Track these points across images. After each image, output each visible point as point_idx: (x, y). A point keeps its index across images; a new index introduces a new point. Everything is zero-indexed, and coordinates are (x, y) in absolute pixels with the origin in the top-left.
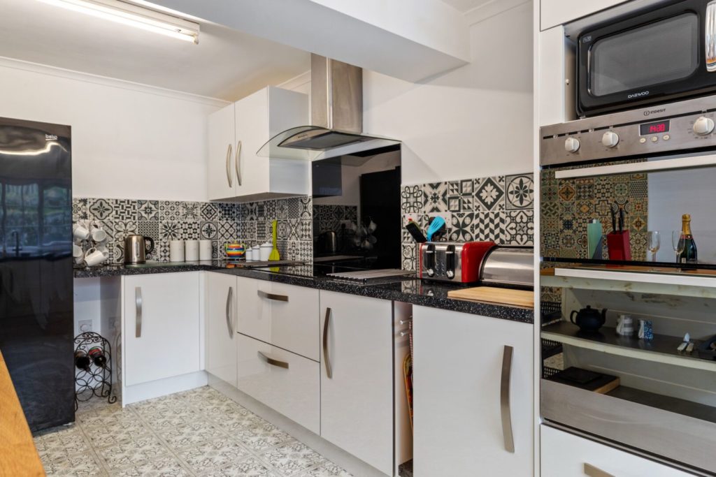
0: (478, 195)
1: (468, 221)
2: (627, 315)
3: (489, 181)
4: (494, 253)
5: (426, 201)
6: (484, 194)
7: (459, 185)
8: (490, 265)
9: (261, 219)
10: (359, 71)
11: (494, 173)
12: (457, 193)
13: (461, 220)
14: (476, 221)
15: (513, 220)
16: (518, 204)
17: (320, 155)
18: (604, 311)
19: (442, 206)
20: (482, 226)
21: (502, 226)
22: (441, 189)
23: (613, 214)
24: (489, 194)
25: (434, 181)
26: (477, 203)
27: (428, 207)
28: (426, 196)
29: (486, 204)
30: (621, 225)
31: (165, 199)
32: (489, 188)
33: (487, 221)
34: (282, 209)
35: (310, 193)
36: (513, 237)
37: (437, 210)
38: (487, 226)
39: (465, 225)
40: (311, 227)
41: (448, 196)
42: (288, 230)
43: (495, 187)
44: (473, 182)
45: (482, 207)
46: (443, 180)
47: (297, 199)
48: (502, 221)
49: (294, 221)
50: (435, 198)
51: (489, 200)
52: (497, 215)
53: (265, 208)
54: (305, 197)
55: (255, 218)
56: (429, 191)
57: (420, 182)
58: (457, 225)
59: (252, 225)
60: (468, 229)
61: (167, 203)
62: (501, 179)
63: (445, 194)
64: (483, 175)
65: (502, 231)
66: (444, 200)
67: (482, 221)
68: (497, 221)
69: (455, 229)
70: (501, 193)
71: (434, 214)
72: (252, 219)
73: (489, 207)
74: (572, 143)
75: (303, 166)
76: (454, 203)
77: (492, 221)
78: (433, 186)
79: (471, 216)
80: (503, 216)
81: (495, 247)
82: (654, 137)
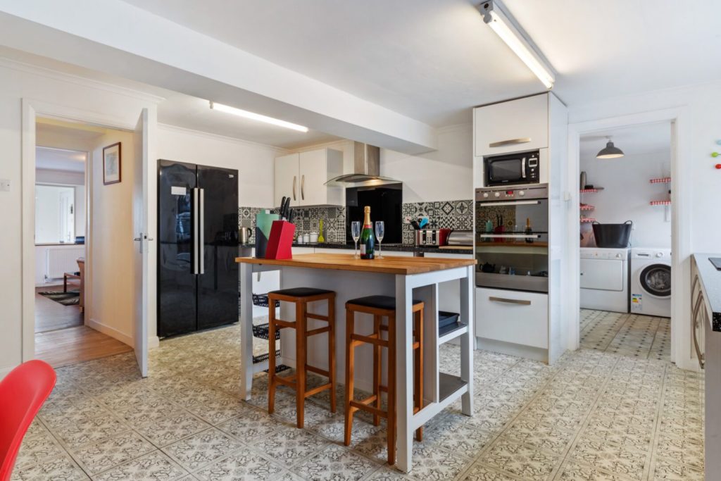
0: (442, 209)
1: (437, 220)
2: (504, 266)
3: (447, 203)
4: (452, 233)
5: (416, 211)
6: (445, 209)
7: (434, 204)
8: (451, 238)
9: (307, 219)
10: (378, 149)
11: (450, 199)
12: (432, 207)
13: (434, 220)
14: (441, 220)
15: (458, 220)
16: (460, 213)
17: (352, 185)
18: (494, 265)
19: (424, 213)
20: (444, 222)
21: (454, 222)
22: (424, 206)
23: (498, 218)
24: (448, 209)
25: (420, 202)
26: (441, 212)
27: (417, 214)
28: (416, 208)
29: (446, 213)
30: (501, 222)
31: (254, 207)
32: (447, 206)
33: (446, 220)
34: (323, 213)
35: (344, 204)
36: (458, 227)
37: (422, 215)
38: (446, 222)
39: (436, 222)
40: (345, 223)
41: (427, 209)
42: (328, 225)
43: (450, 205)
44: (440, 203)
45: (444, 214)
46: (425, 201)
47: (335, 208)
48: (453, 220)
49: (332, 220)
50: (421, 210)
51: (447, 211)
52: (451, 218)
53: (310, 212)
54: (341, 207)
55: (301, 217)
56: (418, 206)
57: (413, 202)
58: (432, 222)
59: (299, 222)
60: (437, 224)
61: (255, 209)
62: (453, 202)
63: (426, 208)
64: (445, 199)
65: (453, 225)
66: (426, 211)
67: (444, 220)
68: (451, 220)
69: (431, 224)
70: (453, 208)
71: (421, 217)
72: (299, 219)
73: (447, 214)
74: (486, 195)
75: (339, 190)
76: (431, 212)
77: (449, 220)
78: (419, 204)
79: (439, 218)
80: (454, 218)
81: (452, 231)
82: (509, 195)
